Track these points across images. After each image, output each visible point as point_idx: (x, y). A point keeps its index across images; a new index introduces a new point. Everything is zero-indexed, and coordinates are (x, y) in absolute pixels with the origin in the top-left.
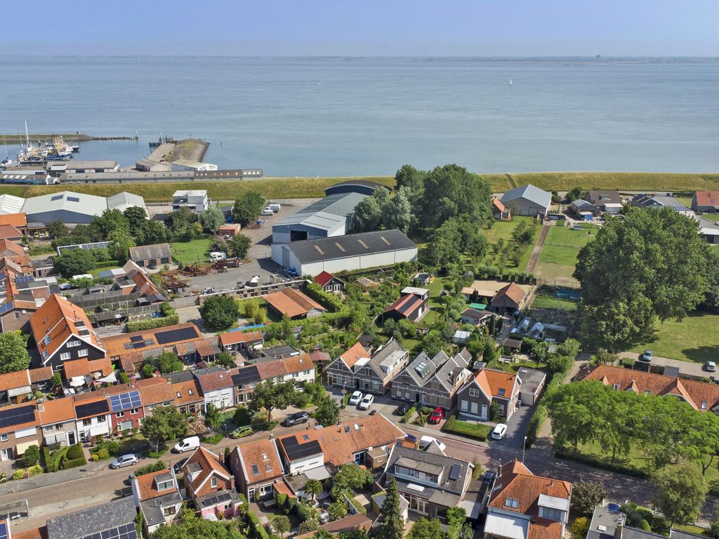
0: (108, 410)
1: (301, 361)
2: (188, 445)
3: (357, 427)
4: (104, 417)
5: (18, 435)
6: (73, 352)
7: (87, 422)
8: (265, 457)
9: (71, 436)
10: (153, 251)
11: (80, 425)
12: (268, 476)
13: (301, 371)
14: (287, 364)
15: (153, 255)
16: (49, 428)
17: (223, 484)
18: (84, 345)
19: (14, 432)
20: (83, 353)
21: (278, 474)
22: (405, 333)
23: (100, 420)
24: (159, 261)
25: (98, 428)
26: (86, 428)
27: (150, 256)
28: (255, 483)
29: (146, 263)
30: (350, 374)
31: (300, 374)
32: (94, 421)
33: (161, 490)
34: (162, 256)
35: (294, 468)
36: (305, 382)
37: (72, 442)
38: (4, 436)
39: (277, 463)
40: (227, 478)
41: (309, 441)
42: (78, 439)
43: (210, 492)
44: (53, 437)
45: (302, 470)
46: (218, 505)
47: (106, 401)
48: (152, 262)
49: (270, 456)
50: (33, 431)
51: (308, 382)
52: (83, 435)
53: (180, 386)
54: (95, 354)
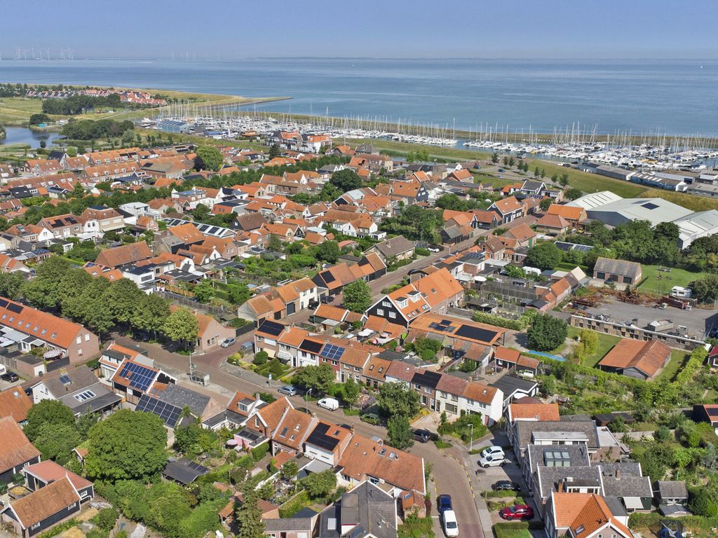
0: (318, 352)
1: (485, 391)
2: (325, 402)
3: (392, 455)
4: (315, 356)
5: (266, 341)
6: (386, 311)
7: (304, 354)
8: (298, 427)
9: (294, 360)
10: (620, 266)
11: (300, 353)
12: (288, 443)
13: (476, 401)
14: (469, 388)
15: (617, 270)
16: (283, 345)
18: (394, 309)
19: (264, 338)
20: (392, 315)
21: (295, 446)
23: (311, 357)
24: (621, 278)
25: (308, 361)
26: (304, 358)
27: (613, 271)
28: (278, 442)
29: (607, 276)
32: (309, 355)
34: (625, 274)
35: (308, 448)
36: (479, 414)
37: (295, 365)
38: (260, 337)
39: (301, 438)
40: (266, 425)
41: (335, 437)
42: (298, 365)
43: (254, 428)
44: (284, 353)
45: (312, 456)
46: (244, 439)
47: (322, 345)
48: (614, 278)
49: (302, 430)
50: (274, 343)
51: (483, 418)
52: (301, 362)
53: (379, 361)
54: (400, 320)
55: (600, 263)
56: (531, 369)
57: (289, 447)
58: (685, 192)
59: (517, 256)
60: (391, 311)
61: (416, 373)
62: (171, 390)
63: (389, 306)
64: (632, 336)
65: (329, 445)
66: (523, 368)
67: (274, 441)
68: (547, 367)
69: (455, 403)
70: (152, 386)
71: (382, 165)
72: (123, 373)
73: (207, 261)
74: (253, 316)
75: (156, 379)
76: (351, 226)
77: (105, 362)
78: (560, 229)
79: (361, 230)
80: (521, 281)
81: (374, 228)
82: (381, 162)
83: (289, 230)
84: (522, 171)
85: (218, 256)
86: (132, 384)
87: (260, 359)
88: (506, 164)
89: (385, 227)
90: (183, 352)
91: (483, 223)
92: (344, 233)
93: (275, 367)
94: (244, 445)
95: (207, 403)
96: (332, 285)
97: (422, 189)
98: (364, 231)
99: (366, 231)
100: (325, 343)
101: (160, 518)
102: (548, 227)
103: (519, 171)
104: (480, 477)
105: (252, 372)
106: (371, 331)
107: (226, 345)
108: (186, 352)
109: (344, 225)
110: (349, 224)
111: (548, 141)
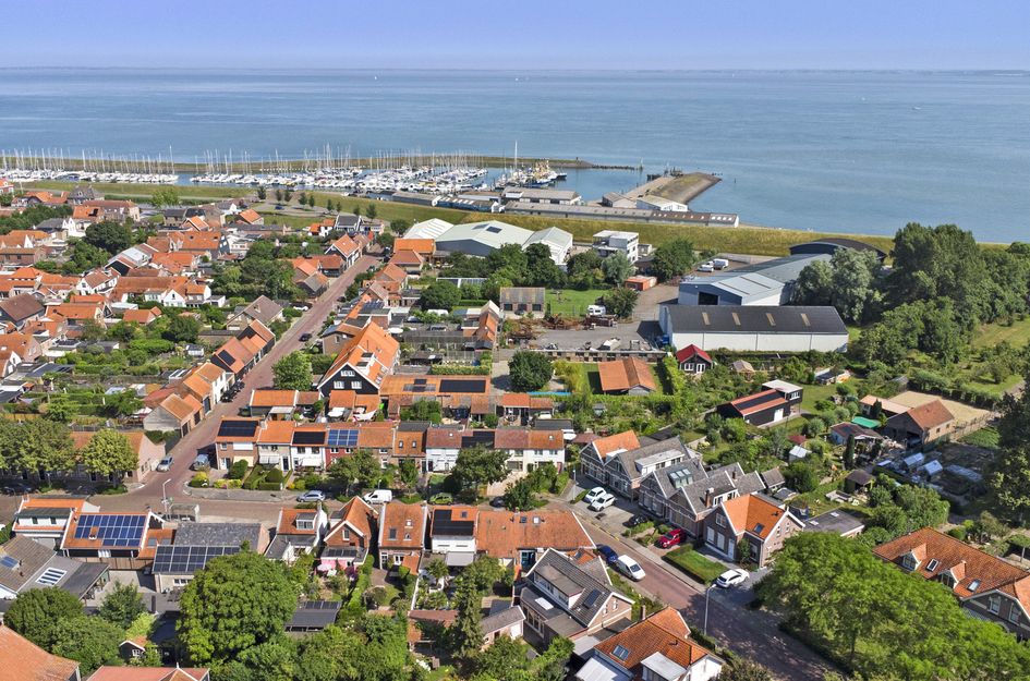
0: (323, 443)
1: (550, 437)
2: (376, 497)
3: (536, 521)
4: (318, 448)
5: (237, 447)
6: (347, 382)
7: (302, 450)
8: (409, 524)
9: (285, 461)
10: (526, 294)
11: (294, 450)
12: (404, 545)
13: (546, 449)
14: (532, 438)
15: (524, 298)
16: (265, 447)
17: (356, 540)
18: (358, 377)
19: (232, 443)
20: (356, 385)
21: (415, 545)
22: (730, 436)
23: (314, 452)
24: (530, 307)
25: (312, 458)
26: (300, 456)
27: (521, 300)
28: (388, 548)
29: (515, 307)
30: (601, 466)
31: (544, 452)
32: (308, 450)
33: (300, 529)
34: (534, 301)
35: (436, 544)
36: (551, 463)
37: (286, 467)
38: (224, 444)
39: (420, 534)
40: (361, 534)
41: (464, 519)
42: (292, 466)
43: (341, 543)
44: (267, 456)
45: (444, 550)
46: (339, 559)
47: (324, 433)
48: (522, 308)
49: (415, 524)
50: (250, 447)
51: (555, 464)
52: (296, 462)
53: (406, 435)
54: (368, 389)
55: (505, 295)
56: (548, 410)
57: (407, 549)
58: (502, 212)
59: (406, 301)
60: (355, 380)
61: (463, 438)
62: (188, 532)
63: (351, 374)
64: (595, 360)
65: (465, 529)
66: (539, 410)
67: (383, 548)
68: (557, 404)
69: (520, 459)
70: (144, 536)
71: (126, 213)
72: (81, 532)
73: (11, 369)
74: (170, 424)
75: (147, 526)
76: (177, 295)
77: (26, 528)
78: (418, 266)
79: (191, 298)
80: (440, 326)
81: (207, 292)
82: (122, 210)
83: (98, 311)
84: (307, 206)
85: (18, 360)
86: (105, 543)
87: (235, 471)
88: (279, 199)
89: (219, 289)
90: (111, 490)
91: (330, 270)
92: (165, 305)
94: (338, 567)
95: (258, 532)
96: (237, 367)
97: (223, 238)
98: (195, 298)
99: (199, 298)
100: (327, 429)
102: (404, 266)
103: (301, 206)
104: (604, 521)
105: (239, 489)
107: (165, 468)
108: (116, 489)
109: (163, 294)
110: (173, 292)
111: (298, 168)
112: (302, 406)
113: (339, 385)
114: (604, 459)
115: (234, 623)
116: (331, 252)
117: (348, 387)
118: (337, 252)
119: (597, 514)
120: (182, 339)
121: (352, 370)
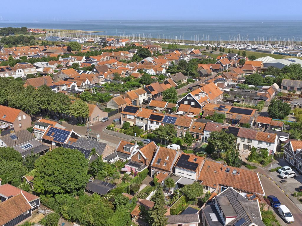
0: (161, 121)
1: (269, 136)
2: (172, 147)
3: (234, 172)
4: (158, 123)
5: (128, 117)
6: (189, 102)
7: (152, 122)
8: (168, 158)
9: (146, 126)
10: (295, 83)
11: (149, 122)
12: (162, 168)
14: (258, 135)
15: (294, 85)
16: (138, 118)
17: (143, 161)
18: (194, 100)
19: (127, 115)
20: (193, 104)
21: (167, 169)
23: (157, 124)
24: (296, 89)
25: (154, 126)
26: (151, 125)
27: (292, 85)
28: (155, 168)
29: (288, 88)
31: (263, 143)
32: (155, 123)
33: (125, 151)
34: (298, 87)
35: (177, 170)
36: (266, 149)
37: (146, 129)
38: (124, 115)
39: (171, 164)
40: (145, 158)
41: (194, 162)
42: (148, 129)
43: (137, 161)
44: (139, 123)
45: (180, 175)
46: (132, 167)
47: (162, 117)
48: (292, 88)
49: (171, 159)
50: (133, 117)
51: (269, 151)
52: (150, 127)
53: (198, 124)
54: (197, 106)
55: (284, 82)
56: (281, 128)
57: (163, 170)
59: (239, 81)
60: (192, 102)
61: (223, 128)
62: (81, 141)
63: (191, 98)
65: (193, 167)
66: (275, 127)
67: (153, 167)
68: (287, 126)
69: (250, 144)
70: (67, 140)
71: (157, 49)
72: (49, 134)
73: (84, 84)
74: (115, 107)
75: (70, 136)
76: (153, 71)
77: (37, 129)
78: (253, 71)
79: (158, 72)
80: (248, 90)
81: (164, 71)
82: (156, 48)
83: (123, 72)
84: (222, 52)
85: (89, 83)
86: (55, 139)
87: (126, 126)
88: (213, 50)
89: (169, 71)
90: (80, 125)
91: (215, 69)
92: (149, 74)
93: (137, 130)
94: (132, 171)
95: (105, 147)
96: (154, 93)
97: (181, 56)
98: (159, 72)
99: (160, 72)
100: (164, 115)
101: (92, 218)
102: (247, 71)
103: (220, 52)
104: (284, 185)
105: (122, 133)
106: (183, 112)
107: (104, 121)
108: (82, 124)
109: (149, 70)
110: (152, 69)
111: (227, 43)
112: (168, 109)
113: (186, 103)
114: (295, 152)
115: (51, 179)
116: (218, 63)
117: (189, 104)
118: (220, 63)
119: (280, 180)
120: (144, 83)
121: (191, 96)
